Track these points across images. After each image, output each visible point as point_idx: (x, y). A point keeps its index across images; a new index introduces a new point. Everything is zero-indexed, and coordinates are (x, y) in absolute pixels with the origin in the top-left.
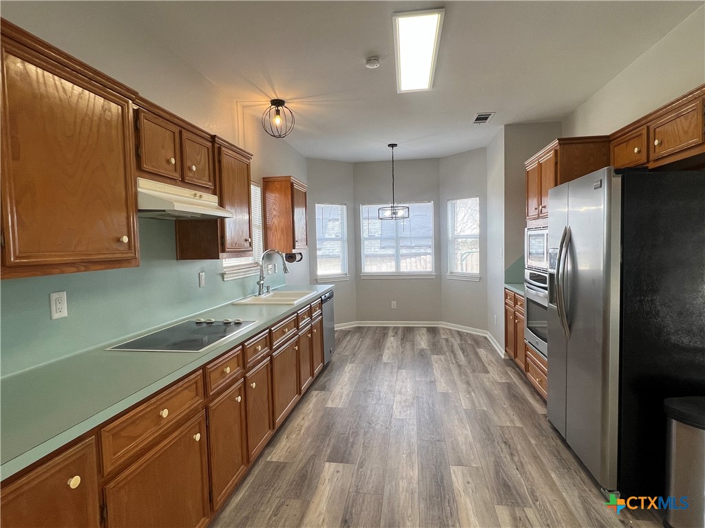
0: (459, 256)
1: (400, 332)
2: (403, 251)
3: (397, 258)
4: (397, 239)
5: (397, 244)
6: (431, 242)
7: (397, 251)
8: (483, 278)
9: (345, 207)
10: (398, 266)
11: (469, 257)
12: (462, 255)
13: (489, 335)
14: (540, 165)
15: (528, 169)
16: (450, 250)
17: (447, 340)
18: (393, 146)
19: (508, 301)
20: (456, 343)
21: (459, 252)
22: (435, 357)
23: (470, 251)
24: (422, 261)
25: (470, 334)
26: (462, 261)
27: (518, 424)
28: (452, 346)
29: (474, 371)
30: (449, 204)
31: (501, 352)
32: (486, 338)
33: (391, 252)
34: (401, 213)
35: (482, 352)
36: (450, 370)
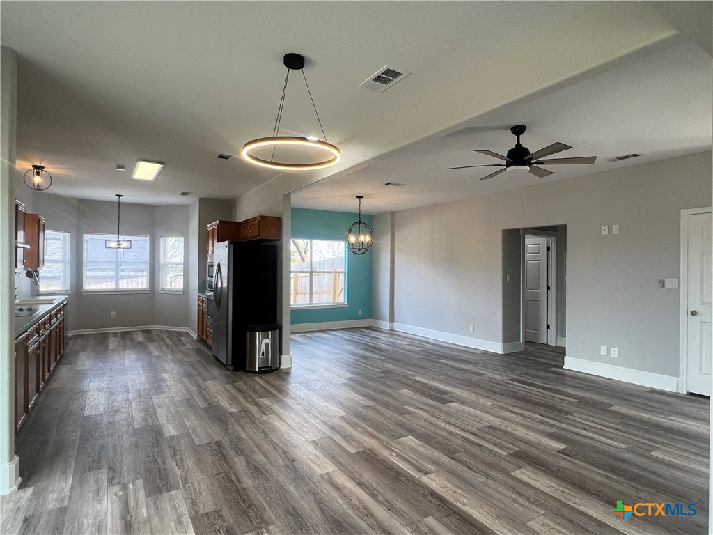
0: (169, 279)
1: (119, 334)
2: (122, 274)
3: (117, 279)
4: (117, 263)
5: (117, 267)
6: (146, 267)
7: (117, 273)
8: (186, 291)
9: (68, 235)
10: (117, 284)
11: (177, 279)
12: (171, 278)
13: (188, 330)
14: (213, 229)
15: (209, 229)
16: (162, 273)
17: (158, 335)
18: (119, 196)
19: (200, 303)
20: (165, 336)
21: (169, 275)
22: (149, 344)
23: (178, 274)
24: (134, 282)
25: (177, 331)
26: (171, 282)
27: (198, 359)
28: (162, 338)
29: (177, 346)
30: (162, 239)
31: (195, 337)
32: (187, 332)
33: (113, 273)
34: (124, 245)
35: (183, 339)
36: (161, 348)
